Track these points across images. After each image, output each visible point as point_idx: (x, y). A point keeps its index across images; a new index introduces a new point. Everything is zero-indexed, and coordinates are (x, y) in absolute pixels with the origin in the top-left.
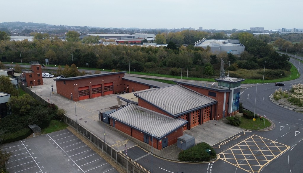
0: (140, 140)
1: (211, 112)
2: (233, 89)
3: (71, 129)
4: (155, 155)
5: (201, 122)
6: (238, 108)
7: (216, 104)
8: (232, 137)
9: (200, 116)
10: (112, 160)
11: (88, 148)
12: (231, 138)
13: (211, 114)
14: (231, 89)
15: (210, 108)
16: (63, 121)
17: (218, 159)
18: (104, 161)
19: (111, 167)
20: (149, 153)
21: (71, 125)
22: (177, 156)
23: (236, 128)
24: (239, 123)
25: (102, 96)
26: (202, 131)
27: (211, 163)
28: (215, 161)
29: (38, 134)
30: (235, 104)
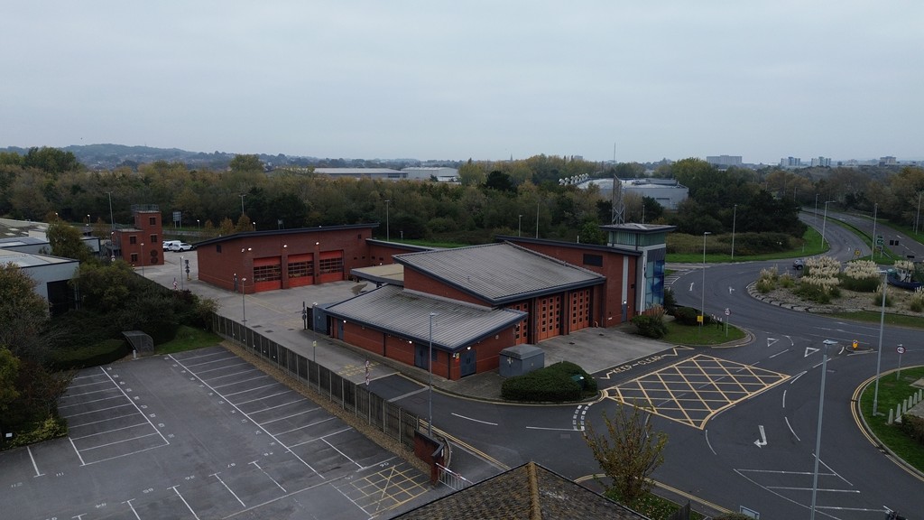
0: (404, 362)
1: (590, 306)
2: (645, 250)
3: (230, 345)
4: (443, 390)
5: (565, 329)
6: (662, 300)
7: (602, 285)
8: (644, 359)
9: (561, 313)
10: (333, 401)
11: (271, 380)
12: (639, 360)
13: (591, 311)
14: (640, 249)
15: (588, 296)
16: (210, 330)
17: (602, 398)
18: (309, 404)
19: (328, 415)
20: (427, 387)
21: (231, 336)
22: (499, 391)
23: (654, 341)
24: (661, 331)
25: (314, 283)
26: (566, 347)
27: (584, 406)
28: (595, 402)
29: (146, 354)
30: (654, 290)
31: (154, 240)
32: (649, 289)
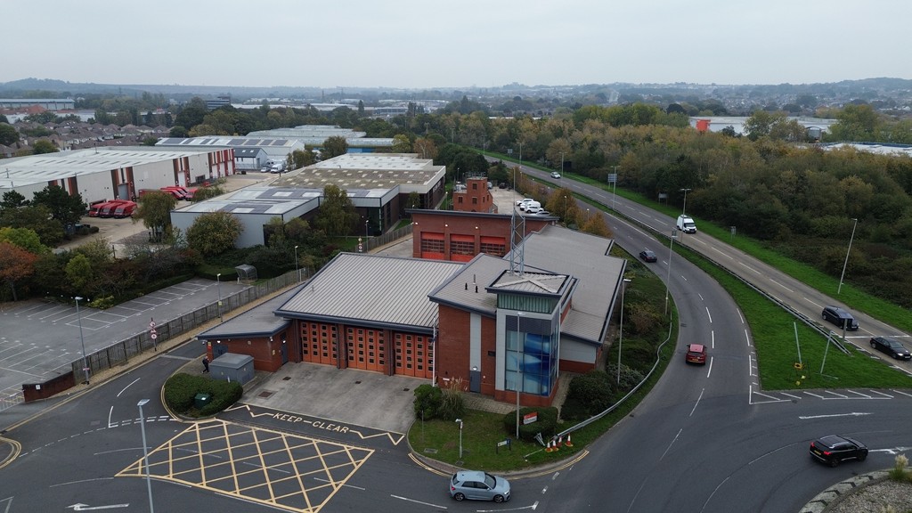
15: (431, 344)
17: (191, 422)
20: (195, 359)
27: (168, 418)
28: (181, 421)
29: (249, 281)
30: (525, 369)
31: (475, 201)
32: (513, 366)
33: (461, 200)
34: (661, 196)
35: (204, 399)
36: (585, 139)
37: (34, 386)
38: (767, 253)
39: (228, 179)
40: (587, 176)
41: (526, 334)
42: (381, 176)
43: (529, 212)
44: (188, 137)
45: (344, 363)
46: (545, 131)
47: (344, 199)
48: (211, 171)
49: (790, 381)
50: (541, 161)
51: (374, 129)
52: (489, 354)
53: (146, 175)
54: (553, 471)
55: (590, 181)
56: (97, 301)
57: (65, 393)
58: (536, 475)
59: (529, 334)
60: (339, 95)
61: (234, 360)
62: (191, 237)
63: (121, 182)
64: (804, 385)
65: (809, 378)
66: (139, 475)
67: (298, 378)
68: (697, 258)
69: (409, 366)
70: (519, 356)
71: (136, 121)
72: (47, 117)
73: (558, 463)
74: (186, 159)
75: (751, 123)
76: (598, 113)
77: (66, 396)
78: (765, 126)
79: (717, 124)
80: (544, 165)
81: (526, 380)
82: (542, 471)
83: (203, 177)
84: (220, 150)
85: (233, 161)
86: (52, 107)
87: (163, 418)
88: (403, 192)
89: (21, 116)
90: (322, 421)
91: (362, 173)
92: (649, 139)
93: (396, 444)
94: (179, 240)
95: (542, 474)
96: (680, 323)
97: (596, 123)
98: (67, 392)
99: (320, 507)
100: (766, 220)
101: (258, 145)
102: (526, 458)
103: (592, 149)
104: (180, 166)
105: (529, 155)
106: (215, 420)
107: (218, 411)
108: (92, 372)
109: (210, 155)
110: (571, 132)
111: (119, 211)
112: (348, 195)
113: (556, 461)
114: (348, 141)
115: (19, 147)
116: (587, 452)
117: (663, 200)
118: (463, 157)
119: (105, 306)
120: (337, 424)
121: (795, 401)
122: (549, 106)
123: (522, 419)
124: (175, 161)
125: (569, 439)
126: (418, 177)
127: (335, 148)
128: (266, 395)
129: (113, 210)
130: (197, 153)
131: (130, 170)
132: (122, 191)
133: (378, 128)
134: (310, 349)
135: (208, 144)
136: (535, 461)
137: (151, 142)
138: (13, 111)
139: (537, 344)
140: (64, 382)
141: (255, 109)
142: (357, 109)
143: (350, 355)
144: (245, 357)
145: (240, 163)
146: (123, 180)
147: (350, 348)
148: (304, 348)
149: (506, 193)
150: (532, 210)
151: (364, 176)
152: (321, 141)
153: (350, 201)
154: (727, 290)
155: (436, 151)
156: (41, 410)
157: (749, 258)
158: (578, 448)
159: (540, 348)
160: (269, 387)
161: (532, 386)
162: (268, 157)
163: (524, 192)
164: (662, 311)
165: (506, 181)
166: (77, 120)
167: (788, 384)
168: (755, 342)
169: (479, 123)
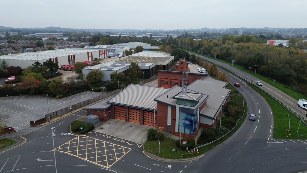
2: (177, 106)
5: (142, 123)
17: (77, 136)
20: (82, 116)
27: (71, 134)
28: (74, 135)
29: (104, 92)
30: (185, 125)
31: (182, 68)
32: (181, 124)
33: (177, 67)
34: (250, 68)
35: (82, 129)
36: (225, 47)
37: (33, 121)
38: (286, 90)
39: (104, 59)
40: (225, 60)
41: (186, 114)
42: (152, 59)
43: (201, 72)
44: (94, 45)
45: (128, 120)
46: (212, 44)
47: (137, 66)
48: (99, 56)
49: (284, 136)
50: (209, 55)
51: (153, 43)
52: (174, 120)
53: (79, 57)
54: (190, 160)
55: (226, 62)
56: (57, 96)
57: (42, 124)
58: (184, 161)
59: (187, 114)
60: (145, 32)
61: (93, 117)
62: (87, 78)
63: (71, 59)
64: (289, 137)
65: (292, 135)
66: (59, 151)
67: (113, 124)
68: (259, 90)
69: (148, 122)
70: (183, 121)
71: (80, 40)
72: (54, 39)
73: (192, 158)
74: (92, 52)
75: (290, 42)
76: (232, 38)
77: (43, 125)
78: (295, 43)
79: (277, 42)
80: (210, 56)
81: (185, 129)
82: (186, 160)
83: (97, 58)
84: (103, 50)
85: (107, 53)
86: (56, 36)
87: (69, 134)
88: (158, 64)
89: (47, 38)
90: (117, 138)
91: (146, 58)
92: (248, 48)
93: (139, 147)
94: (84, 78)
95: (186, 161)
96: (248, 113)
97: (230, 42)
98: (43, 124)
99: (111, 166)
100: (287, 77)
101: (115, 48)
102: (182, 155)
103: (227, 51)
104: (90, 55)
105: (205, 53)
106: (84, 135)
107: (86, 133)
108: (51, 118)
109: (99, 51)
110: (221, 44)
111: (69, 69)
112: (139, 65)
113: (192, 157)
114: (144, 48)
115: (44, 48)
116: (204, 155)
117: (250, 69)
118: (181, 53)
119: (60, 98)
120: (122, 139)
121: (285, 143)
122: (217, 36)
123: (182, 142)
124: (88, 53)
125: (198, 150)
126: (164, 59)
127: (139, 49)
128: (102, 129)
129: (68, 68)
130: (95, 51)
131: (74, 56)
132: (71, 62)
133: (155, 43)
134: (118, 115)
135: (100, 48)
136: (185, 157)
137: (83, 47)
138: (44, 37)
139: (189, 117)
140: (43, 121)
141: (117, 36)
142: (150, 36)
143: (130, 117)
144: (96, 116)
145: (109, 54)
146: (72, 59)
147: (130, 115)
148: (116, 114)
149: (195, 65)
150: (202, 71)
151: (146, 59)
152: (135, 47)
153: (139, 67)
154: (268, 102)
155: (172, 51)
156: (35, 129)
157: (279, 91)
158: (201, 153)
159: (190, 119)
160: (103, 126)
161: (188, 131)
162: (118, 52)
163: (201, 65)
164: (241, 108)
165: (195, 61)
166: (63, 40)
167: (284, 137)
168: (274, 121)
169: (189, 41)
